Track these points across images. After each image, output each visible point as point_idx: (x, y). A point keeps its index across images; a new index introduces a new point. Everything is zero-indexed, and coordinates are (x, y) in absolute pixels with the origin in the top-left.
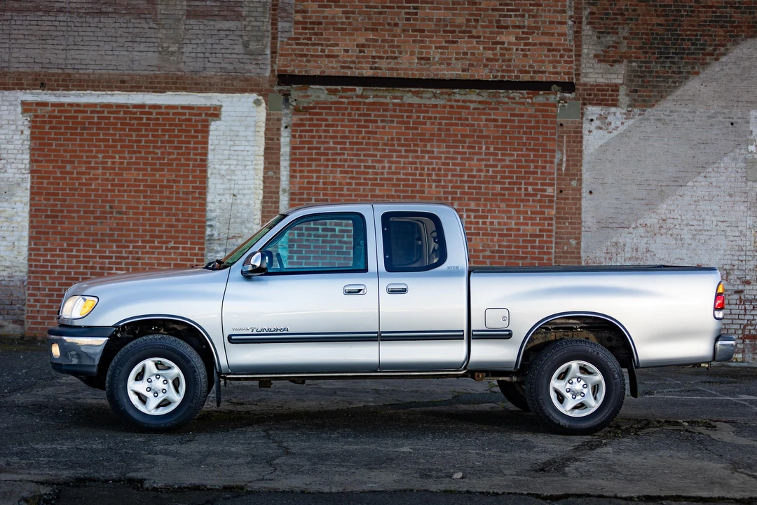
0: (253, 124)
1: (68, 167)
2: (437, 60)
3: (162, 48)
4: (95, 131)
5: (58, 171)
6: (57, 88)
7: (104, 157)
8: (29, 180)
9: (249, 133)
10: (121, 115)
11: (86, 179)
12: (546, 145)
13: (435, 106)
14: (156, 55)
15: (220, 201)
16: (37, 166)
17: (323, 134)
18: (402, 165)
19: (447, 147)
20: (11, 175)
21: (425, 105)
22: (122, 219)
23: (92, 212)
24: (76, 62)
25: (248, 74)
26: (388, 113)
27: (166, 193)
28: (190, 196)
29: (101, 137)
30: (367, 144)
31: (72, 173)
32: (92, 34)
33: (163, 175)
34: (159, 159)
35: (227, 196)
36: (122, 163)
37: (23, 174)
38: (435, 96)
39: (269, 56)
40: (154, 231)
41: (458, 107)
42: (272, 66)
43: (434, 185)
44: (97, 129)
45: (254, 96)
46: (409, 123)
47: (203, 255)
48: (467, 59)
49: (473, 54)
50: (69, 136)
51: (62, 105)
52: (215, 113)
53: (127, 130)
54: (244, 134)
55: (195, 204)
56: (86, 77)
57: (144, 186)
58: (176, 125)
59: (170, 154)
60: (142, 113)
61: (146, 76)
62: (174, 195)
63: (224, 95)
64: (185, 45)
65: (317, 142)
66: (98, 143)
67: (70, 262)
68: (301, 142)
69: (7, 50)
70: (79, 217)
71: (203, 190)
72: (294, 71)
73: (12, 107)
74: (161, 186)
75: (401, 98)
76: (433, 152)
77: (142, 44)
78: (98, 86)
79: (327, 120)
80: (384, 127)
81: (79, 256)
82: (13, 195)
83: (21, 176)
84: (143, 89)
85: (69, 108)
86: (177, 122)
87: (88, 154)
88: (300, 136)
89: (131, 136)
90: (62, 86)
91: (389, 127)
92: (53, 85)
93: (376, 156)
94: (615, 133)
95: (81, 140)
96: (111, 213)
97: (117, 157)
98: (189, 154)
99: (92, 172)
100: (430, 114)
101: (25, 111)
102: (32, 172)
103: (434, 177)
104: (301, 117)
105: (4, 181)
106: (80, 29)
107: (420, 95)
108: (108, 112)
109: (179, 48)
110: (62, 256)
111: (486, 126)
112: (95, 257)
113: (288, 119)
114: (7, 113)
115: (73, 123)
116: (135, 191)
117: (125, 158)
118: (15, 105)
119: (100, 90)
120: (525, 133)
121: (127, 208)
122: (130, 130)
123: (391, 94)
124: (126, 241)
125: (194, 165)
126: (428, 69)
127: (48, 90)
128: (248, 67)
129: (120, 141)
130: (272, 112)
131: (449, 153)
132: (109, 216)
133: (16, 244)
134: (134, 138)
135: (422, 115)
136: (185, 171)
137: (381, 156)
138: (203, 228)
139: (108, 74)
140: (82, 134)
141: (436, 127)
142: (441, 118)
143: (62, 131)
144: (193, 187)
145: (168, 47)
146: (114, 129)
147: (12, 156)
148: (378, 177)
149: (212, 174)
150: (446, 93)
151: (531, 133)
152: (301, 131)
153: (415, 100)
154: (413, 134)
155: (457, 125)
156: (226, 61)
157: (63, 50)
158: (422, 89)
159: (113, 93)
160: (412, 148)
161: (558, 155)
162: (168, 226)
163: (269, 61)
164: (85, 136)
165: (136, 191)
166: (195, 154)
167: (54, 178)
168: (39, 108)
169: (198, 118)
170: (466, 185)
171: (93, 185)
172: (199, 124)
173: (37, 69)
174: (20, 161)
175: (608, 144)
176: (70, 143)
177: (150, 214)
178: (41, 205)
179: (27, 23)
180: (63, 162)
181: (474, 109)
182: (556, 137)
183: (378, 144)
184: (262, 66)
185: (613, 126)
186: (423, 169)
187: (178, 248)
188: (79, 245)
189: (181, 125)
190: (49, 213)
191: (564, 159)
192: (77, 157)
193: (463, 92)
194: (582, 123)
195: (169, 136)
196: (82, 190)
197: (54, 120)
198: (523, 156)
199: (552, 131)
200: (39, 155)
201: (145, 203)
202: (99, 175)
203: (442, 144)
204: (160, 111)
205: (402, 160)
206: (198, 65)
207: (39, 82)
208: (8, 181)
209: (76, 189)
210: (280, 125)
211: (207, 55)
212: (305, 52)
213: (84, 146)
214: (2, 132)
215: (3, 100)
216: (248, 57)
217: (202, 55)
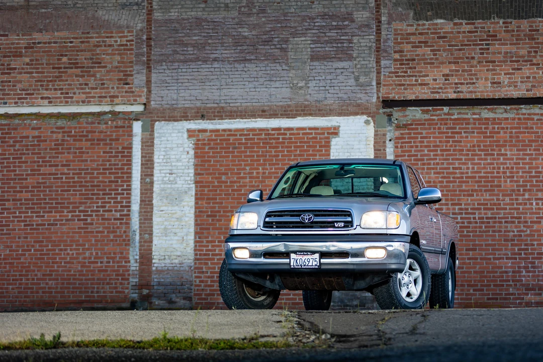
0: (364, 139)
1: (224, 178)
2: (506, 83)
3: (293, 84)
4: (243, 149)
5: (216, 181)
6: (213, 118)
7: (250, 170)
8: (194, 189)
9: (362, 146)
10: (263, 136)
11: (237, 186)
13: (507, 119)
14: (289, 90)
16: (199, 178)
17: (419, 144)
18: (483, 166)
19: (518, 150)
20: (180, 186)
21: (498, 119)
24: (227, 98)
25: (360, 101)
26: (470, 126)
29: (248, 154)
30: (454, 150)
31: (227, 182)
32: (239, 76)
36: (264, 173)
37: (189, 184)
38: (506, 111)
39: (375, 87)
41: (525, 119)
42: (378, 94)
43: (508, 180)
44: (245, 148)
45: (365, 117)
46: (486, 133)
48: (530, 82)
49: (534, 77)
50: (223, 154)
51: (218, 131)
52: (334, 132)
53: (268, 147)
54: (358, 147)
56: (235, 109)
58: (305, 142)
60: (278, 134)
61: (282, 106)
63: (341, 118)
64: (310, 82)
65: (415, 151)
66: (245, 159)
68: (402, 151)
69: (176, 91)
72: (394, 97)
73: (180, 134)
75: (479, 114)
76: (506, 155)
77: (277, 83)
78: (245, 115)
79: (422, 133)
80: (467, 137)
82: (182, 201)
83: (188, 186)
84: (279, 116)
85: (223, 133)
86: (306, 140)
87: (238, 167)
88: (402, 147)
89: (271, 152)
90: (217, 116)
91: (471, 137)
92: (211, 116)
93: (461, 159)
95: (232, 156)
97: (261, 169)
99: (242, 181)
100: (503, 126)
101: (190, 136)
102: (196, 182)
103: (508, 174)
104: (401, 132)
105: (174, 190)
106: (230, 73)
107: (494, 111)
108: (253, 135)
109: (306, 84)
113: (392, 134)
114: (176, 138)
115: (226, 144)
117: (267, 169)
118: (182, 132)
119: (246, 118)
122: (270, 147)
123: (471, 112)
126: (499, 91)
127: (207, 120)
128: (359, 95)
129: (262, 156)
130: (379, 129)
131: (519, 155)
133: (185, 238)
134: (273, 153)
135: (496, 126)
137: (465, 159)
139: (253, 106)
140: (233, 152)
141: (508, 135)
142: (511, 128)
143: (219, 150)
145: (297, 84)
146: (257, 147)
147: (180, 171)
148: (464, 175)
150: (515, 109)
152: (402, 143)
153: (491, 115)
154: (490, 141)
155: (524, 133)
156: (342, 91)
157: (217, 89)
158: (495, 107)
159: (257, 120)
160: (490, 152)
163: (375, 91)
164: (236, 154)
167: (213, 186)
168: (200, 134)
169: (322, 136)
170: (534, 180)
171: (243, 190)
172: (323, 141)
173: (198, 104)
174: (187, 175)
176: (224, 159)
178: (203, 208)
179: (190, 70)
180: (219, 174)
181: (538, 120)
183: (462, 150)
184: (370, 95)
186: (499, 168)
189: (309, 142)
190: (209, 213)
192: (230, 169)
193: (528, 107)
195: (300, 151)
196: (234, 195)
197: (212, 143)
200: (201, 170)
202: (247, 183)
203: (513, 148)
204: (292, 132)
205: (482, 162)
206: (321, 96)
207: (200, 114)
208: (178, 190)
209: (230, 195)
210: (386, 139)
211: (327, 88)
212: (403, 82)
213: (235, 161)
214: (173, 153)
215: (173, 129)
216: (359, 88)
217: (323, 88)
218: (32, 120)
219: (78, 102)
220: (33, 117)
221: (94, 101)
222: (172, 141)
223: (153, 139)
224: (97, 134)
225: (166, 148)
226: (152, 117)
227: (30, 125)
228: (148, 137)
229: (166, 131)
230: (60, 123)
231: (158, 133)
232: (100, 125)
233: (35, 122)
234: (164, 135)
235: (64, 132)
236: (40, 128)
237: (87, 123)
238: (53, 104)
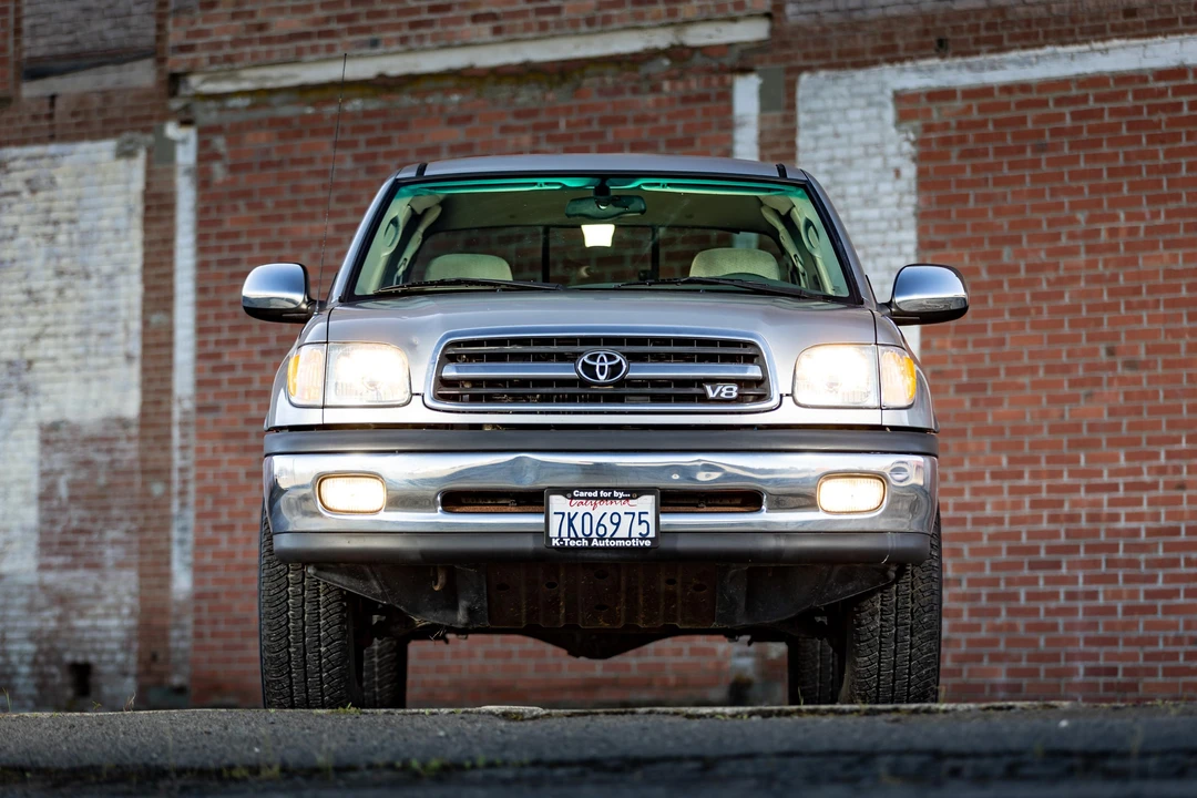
1: (1007, 255)
4: (1066, 151)
5: (982, 266)
6: (973, 48)
7: (1091, 219)
10: (1130, 101)
11: (1049, 282)
22: (1138, 381)
23: (1066, 369)
29: (1082, 165)
31: (1016, 269)
36: (1133, 231)
44: (1072, 146)
50: (1006, 171)
51: (985, 91)
56: (1041, 11)
60: (1178, 91)
66: (1074, 185)
67: (1017, 505)
70: (1036, 385)
73: (873, 111)
78: (1071, 32)
81: (1037, 489)
84: (1181, 25)
85: (1005, 98)
87: (1052, 215)
89: (1155, 155)
90: (987, 41)
92: (965, 42)
95: (1035, 179)
96: (1113, 367)
97: (1122, 216)
99: (1063, 261)
101: (903, 117)
108: (1098, 99)
110: (998, 490)
112: (1075, 489)
114: (862, 125)
115: (1016, 136)
117: (1141, 217)
118: (881, 105)
119: (1075, 42)
121: (1149, 350)
122: (1151, 140)
124: (1150, 441)
127: (956, 54)
129: (1127, 171)
132: (1105, 375)
134: (1162, 160)
140: (1036, 164)
143: (991, 159)
146: (1111, 142)
147: (877, 238)
159: (1108, 44)
164: (1044, 168)
165: (1170, 304)
167: (974, 287)
168: (934, 107)
171: (1067, 296)
173: (928, 4)
174: (895, 250)
176: (1008, 190)
178: (943, 360)
180: (993, 241)
188: (1036, 460)
190: (965, 379)
192: (1025, 224)
196: (1039, 311)
197: (971, 135)
200: (938, 229)
202: (1078, 268)
207: (933, 39)
209: (1025, 311)
213: (1041, 194)
214: (853, 176)
215: (853, 96)
218: (447, 92)
219: (574, 23)
220: (450, 83)
221: (621, 18)
222: (850, 135)
223: (793, 132)
224: (631, 127)
225: (831, 160)
226: (788, 58)
227: (442, 109)
228: (779, 126)
229: (830, 103)
230: (526, 96)
231: (809, 111)
232: (639, 98)
233: (456, 98)
234: (824, 116)
235: (537, 127)
236: (468, 119)
237: (602, 92)
238: (505, 36)
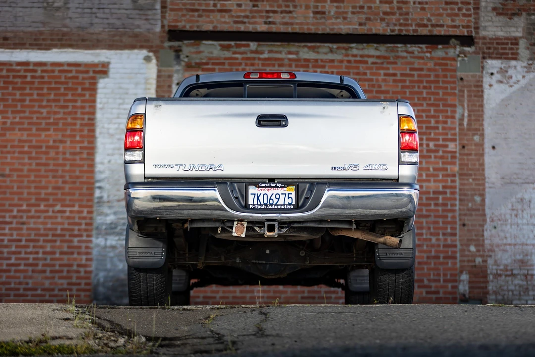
0: (143, 81)
2: (332, 13)
3: (47, 3)
9: (140, 91)
12: (446, 100)
13: (332, 61)
14: (41, 11)
15: (110, 161)
21: (322, 60)
25: (138, 30)
26: (284, 69)
27: (52, 154)
28: (78, 157)
33: (49, 136)
34: (44, 118)
35: (117, 157)
38: (331, 51)
39: (159, 12)
40: (39, 194)
41: (356, 62)
42: (162, 22)
45: (144, 52)
47: (91, 218)
48: (364, 13)
49: (369, 8)
52: (103, 70)
53: (11, 89)
54: (134, 92)
55: (82, 165)
57: (29, 147)
58: (62, 83)
59: (56, 113)
61: (31, 33)
62: (61, 156)
63: (113, 52)
71: (91, 150)
72: (185, 27)
74: (47, 147)
75: (297, 53)
86: (63, 80)
94: (516, 87)
98: (76, 113)
100: (327, 70)
104: (193, 73)
107: (316, 50)
109: (65, 4)
111: (384, 80)
113: (180, 76)
116: (20, 152)
120: (425, 87)
123: (286, 50)
125: (82, 125)
126: (324, 24)
128: (137, 22)
130: (163, 69)
135: (318, 70)
136: (72, 130)
138: (91, 190)
144: (81, 148)
145: (53, 3)
149: (100, 133)
151: (430, 87)
153: (311, 55)
156: (115, 16)
158: (318, 44)
161: (459, 110)
162: (54, 188)
163: (159, 17)
166: (83, 113)
169: (85, 75)
172: (87, 82)
175: (509, 98)
177: (36, 176)
181: (373, 63)
182: (457, 91)
184: (152, 22)
185: (514, 79)
187: (64, 212)
189: (67, 83)
191: (466, 114)
193: (360, 46)
194: (482, 77)
195: (56, 95)
198: (423, 111)
199: (453, 85)
201: (30, 164)
204: (44, 68)
206: (85, 21)
210: (172, 82)
211: (94, 10)
212: (197, 7)
216: (137, 12)
217: (88, 11)
